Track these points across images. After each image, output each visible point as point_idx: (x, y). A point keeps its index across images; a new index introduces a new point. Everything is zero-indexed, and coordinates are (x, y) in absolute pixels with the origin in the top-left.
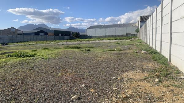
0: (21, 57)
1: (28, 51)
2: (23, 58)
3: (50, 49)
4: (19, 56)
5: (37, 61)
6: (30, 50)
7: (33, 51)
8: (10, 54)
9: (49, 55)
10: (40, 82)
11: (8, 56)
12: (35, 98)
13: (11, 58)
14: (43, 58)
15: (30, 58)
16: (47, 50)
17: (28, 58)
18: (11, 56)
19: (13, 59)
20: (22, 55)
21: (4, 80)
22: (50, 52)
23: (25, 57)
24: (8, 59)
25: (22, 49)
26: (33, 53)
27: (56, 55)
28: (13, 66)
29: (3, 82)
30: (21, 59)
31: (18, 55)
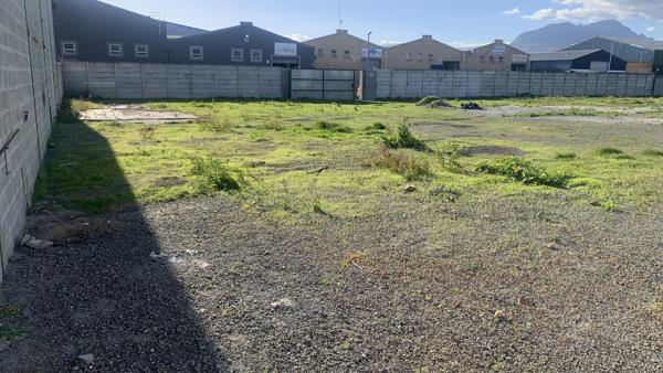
0: (520, 181)
2: (525, 187)
5: (574, 211)
6: (552, 151)
7: (560, 156)
9: (621, 191)
11: (483, 168)
13: (489, 177)
15: (547, 192)
17: (542, 189)
18: (492, 171)
20: (523, 174)
23: (531, 182)
26: (562, 168)
27: (647, 194)
28: (496, 216)
30: (520, 187)
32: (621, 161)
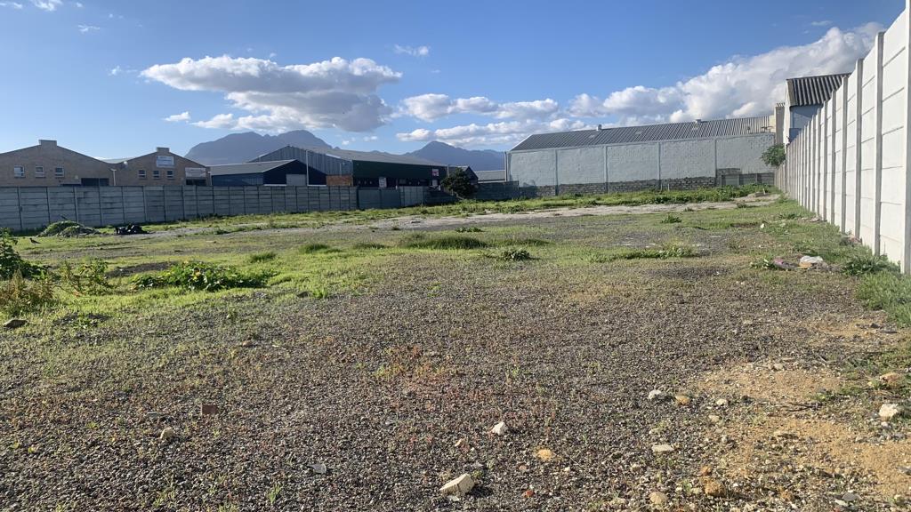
0: (202, 289)
1: (236, 262)
2: (210, 295)
3: (338, 251)
4: (194, 284)
5: (278, 306)
6: (246, 257)
7: (256, 259)
8: (152, 273)
9: (333, 280)
10: (290, 407)
11: (146, 283)
12: (266, 482)
13: (156, 291)
14: (303, 295)
15: (241, 294)
16: (320, 255)
17: (234, 292)
18: (159, 284)
19: (166, 296)
20: (205, 279)
21: (128, 393)
22: (337, 264)
23: (218, 288)
24: (144, 295)
25: (206, 251)
26: (259, 268)
27: (362, 278)
28: (167, 330)
29: (124, 402)
30: (203, 295)
31: (188, 276)
32: (330, 255)
